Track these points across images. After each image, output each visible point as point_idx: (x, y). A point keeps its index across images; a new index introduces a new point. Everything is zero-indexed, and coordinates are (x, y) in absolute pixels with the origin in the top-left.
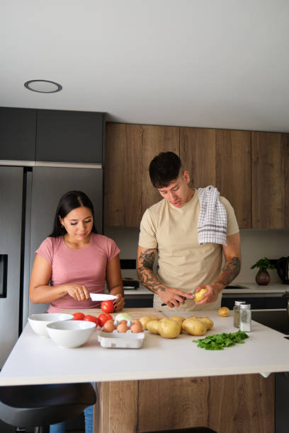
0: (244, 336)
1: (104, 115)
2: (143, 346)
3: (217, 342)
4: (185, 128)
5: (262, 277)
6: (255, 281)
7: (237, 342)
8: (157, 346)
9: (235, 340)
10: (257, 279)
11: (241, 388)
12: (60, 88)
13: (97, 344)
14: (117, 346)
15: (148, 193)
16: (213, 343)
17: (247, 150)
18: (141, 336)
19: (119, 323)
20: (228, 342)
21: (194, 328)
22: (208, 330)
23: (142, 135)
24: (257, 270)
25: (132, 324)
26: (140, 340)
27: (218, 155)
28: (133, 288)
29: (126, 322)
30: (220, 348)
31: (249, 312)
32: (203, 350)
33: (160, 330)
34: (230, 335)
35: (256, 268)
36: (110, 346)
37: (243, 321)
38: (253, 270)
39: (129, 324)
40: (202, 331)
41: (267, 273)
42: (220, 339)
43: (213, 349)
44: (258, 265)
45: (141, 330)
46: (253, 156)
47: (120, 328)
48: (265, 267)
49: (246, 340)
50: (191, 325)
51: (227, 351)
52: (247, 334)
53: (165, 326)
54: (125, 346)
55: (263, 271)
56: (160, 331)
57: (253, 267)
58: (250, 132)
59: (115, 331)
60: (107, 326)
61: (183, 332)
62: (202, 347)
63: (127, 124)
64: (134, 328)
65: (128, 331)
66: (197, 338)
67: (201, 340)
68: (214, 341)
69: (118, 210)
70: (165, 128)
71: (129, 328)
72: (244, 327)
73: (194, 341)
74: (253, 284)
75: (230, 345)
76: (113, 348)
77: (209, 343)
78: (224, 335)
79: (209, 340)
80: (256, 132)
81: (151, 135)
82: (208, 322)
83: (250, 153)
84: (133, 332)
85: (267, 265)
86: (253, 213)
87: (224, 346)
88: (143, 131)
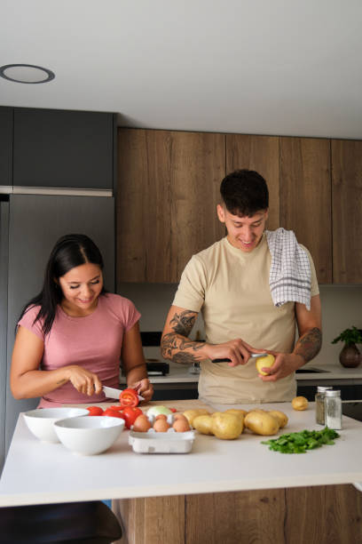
0: (333, 435)
1: (114, 116)
2: (192, 450)
3: (297, 442)
4: (233, 135)
5: (349, 356)
6: (338, 362)
7: (324, 443)
8: (212, 450)
9: (321, 440)
10: (341, 359)
11: (331, 510)
12: (51, 76)
13: (128, 449)
14: (157, 451)
15: (179, 232)
16: (290, 444)
17: (325, 167)
18: (190, 436)
19: (156, 419)
20: (312, 443)
21: (262, 425)
22: (281, 428)
23: (171, 147)
24: (341, 344)
25: (175, 420)
26: (188, 441)
27: (282, 174)
28: (160, 373)
29: (166, 418)
30: (301, 451)
31: (339, 401)
32: (278, 454)
33: (215, 428)
34: (314, 434)
35: (340, 342)
36: (146, 450)
37: (330, 415)
38: (335, 345)
39: (169, 420)
40: (274, 429)
41: (355, 348)
42: (300, 439)
43: (292, 452)
44: (342, 337)
45: (188, 427)
46: (334, 177)
47: (158, 425)
48: (353, 340)
49: (336, 441)
50: (256, 420)
51: (312, 454)
52: (337, 432)
53: (222, 422)
54: (168, 451)
55: (350, 346)
56: (214, 430)
57: (336, 341)
58: (329, 141)
59: (151, 429)
60: (139, 423)
61: (247, 431)
62: (276, 450)
63: (148, 130)
64: (178, 425)
65: (170, 430)
66: (267, 439)
67: (273, 441)
68: (292, 441)
69: (136, 259)
70: (205, 136)
71: (170, 426)
72: (332, 423)
73: (263, 443)
74: (336, 366)
75: (315, 447)
76: (151, 453)
77: (286, 444)
78: (306, 432)
79: (285, 441)
80: (338, 140)
81: (183, 147)
82: (281, 416)
83: (330, 172)
84: (176, 431)
85: (356, 338)
86: (335, 262)
87: (306, 449)
88: (172, 140)
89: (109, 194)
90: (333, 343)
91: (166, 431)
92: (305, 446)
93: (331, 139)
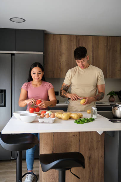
0: (93, 120)
2: (54, 122)
5: (111, 99)
7: (90, 121)
10: (109, 100)
11: (92, 139)
12: (24, 20)
13: (38, 122)
14: (45, 122)
15: (63, 64)
16: (80, 122)
19: (46, 115)
20: (86, 121)
21: (74, 116)
22: (80, 118)
23: (60, 39)
24: (109, 96)
26: (53, 120)
27: (93, 47)
30: (82, 123)
37: (94, 114)
39: (50, 115)
40: (78, 118)
41: (113, 97)
42: (83, 120)
44: (110, 94)
45: (54, 117)
48: (112, 95)
49: (94, 121)
51: (85, 124)
54: (47, 122)
56: (62, 118)
58: (107, 37)
59: (45, 117)
61: (70, 118)
62: (76, 123)
63: (54, 34)
64: (52, 116)
65: (50, 117)
66: (75, 120)
69: (50, 71)
72: (94, 117)
73: (73, 121)
74: (107, 102)
76: (43, 123)
77: (79, 121)
78: (85, 119)
80: (110, 36)
81: (64, 39)
82: (81, 114)
83: (107, 46)
86: (108, 72)
88: (61, 37)
89: (42, 53)
90: (107, 95)
91: (48, 117)
92: (84, 122)
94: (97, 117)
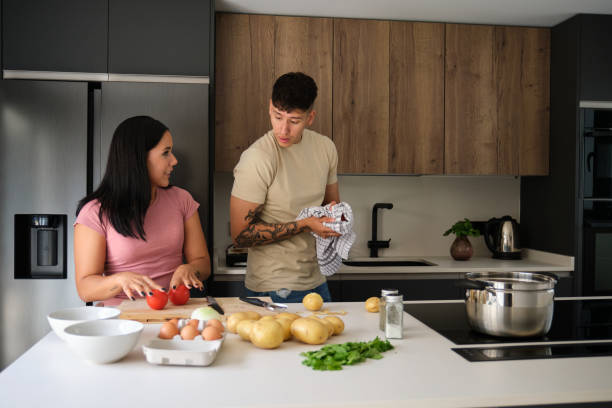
0: (385, 347)
1: (212, 1)
2: (216, 360)
3: (337, 356)
4: (341, 20)
5: (461, 249)
6: (449, 254)
7: (370, 357)
10: (452, 250)
14: (171, 362)
16: (329, 358)
17: (439, 53)
19: (186, 325)
20: (354, 356)
21: (307, 332)
23: (275, 32)
24: (453, 237)
25: (206, 326)
27: (392, 60)
29: (198, 323)
30: (336, 368)
31: (400, 307)
33: (251, 336)
34: (360, 346)
35: (451, 234)
36: (160, 362)
37: (390, 322)
38: (447, 237)
39: (200, 326)
40: (321, 337)
41: (468, 241)
42: (341, 351)
43: (325, 368)
44: (454, 229)
45: (218, 335)
46: (448, 63)
47: (186, 332)
48: (464, 232)
49: (388, 355)
50: (302, 328)
51: (349, 371)
52: (392, 343)
53: (259, 329)
54: (184, 363)
55: (462, 239)
57: (447, 233)
59: (178, 336)
60: (166, 328)
61: (291, 338)
62: (309, 365)
63: (251, 15)
64: (207, 333)
65: (198, 338)
66: (307, 350)
67: (311, 353)
68: (332, 355)
70: (311, 21)
71: (199, 333)
72: (391, 333)
73: (301, 354)
74: (446, 258)
75: (355, 362)
76: (165, 364)
77: (323, 358)
78: (349, 345)
79: (324, 354)
81: (288, 31)
83: (444, 57)
84: (204, 339)
85: (467, 230)
86: (447, 151)
87: (344, 364)
88: (276, 26)
89: (206, 81)
90: (445, 235)
91: (192, 338)
92: (344, 362)
93: (445, 23)
94: (404, 330)
